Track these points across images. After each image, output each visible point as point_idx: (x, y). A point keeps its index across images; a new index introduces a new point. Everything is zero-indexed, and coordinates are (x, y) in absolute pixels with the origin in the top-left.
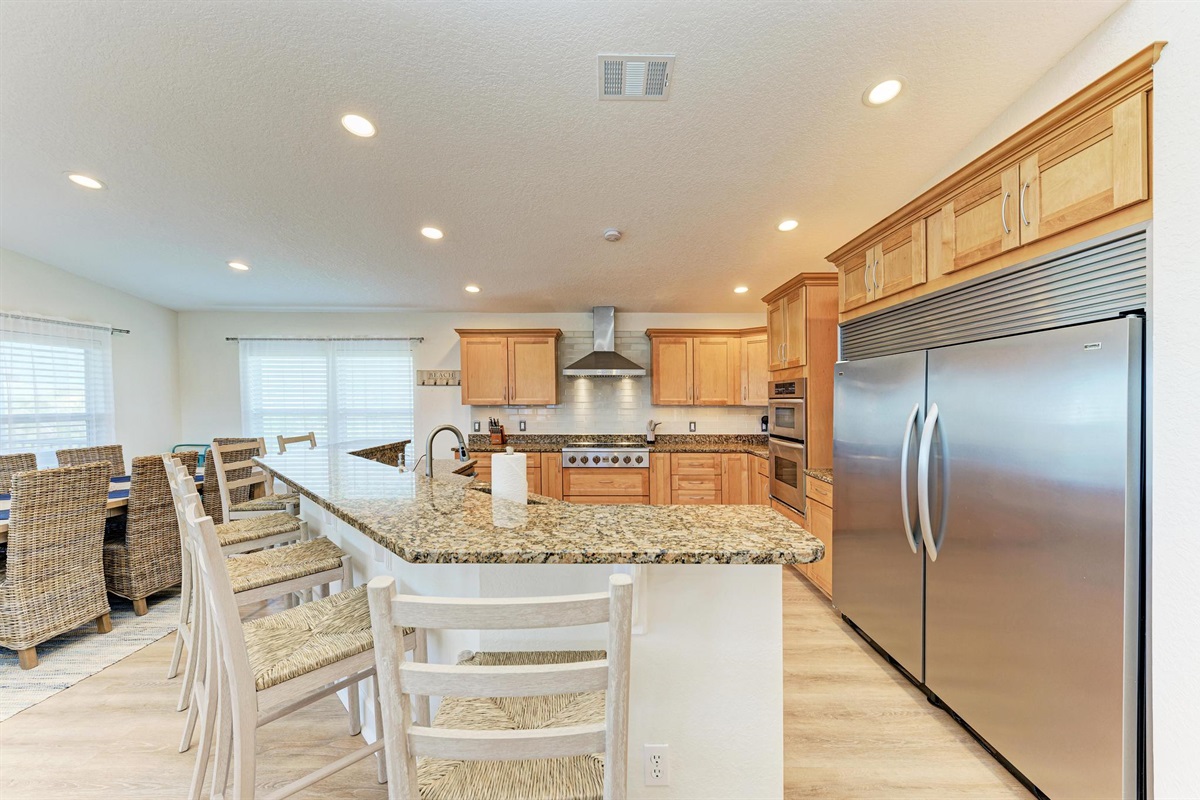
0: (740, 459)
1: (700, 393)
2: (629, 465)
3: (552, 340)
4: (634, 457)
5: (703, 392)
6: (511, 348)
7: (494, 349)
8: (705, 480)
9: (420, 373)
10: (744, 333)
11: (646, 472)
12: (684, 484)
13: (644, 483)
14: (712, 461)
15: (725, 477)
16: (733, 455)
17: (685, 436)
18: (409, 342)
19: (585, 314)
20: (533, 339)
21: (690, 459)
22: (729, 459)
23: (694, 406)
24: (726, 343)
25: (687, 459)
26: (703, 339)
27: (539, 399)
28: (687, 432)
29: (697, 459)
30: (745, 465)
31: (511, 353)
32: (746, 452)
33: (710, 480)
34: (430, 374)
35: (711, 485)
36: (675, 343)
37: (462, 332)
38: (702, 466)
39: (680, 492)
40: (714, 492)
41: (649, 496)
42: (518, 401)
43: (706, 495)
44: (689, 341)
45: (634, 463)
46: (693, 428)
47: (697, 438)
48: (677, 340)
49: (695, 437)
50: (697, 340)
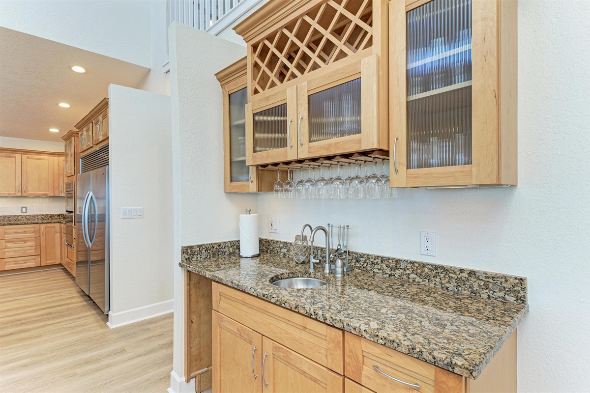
0: (54, 227)
1: (27, 188)
5: (29, 188)
8: (27, 241)
10: (60, 155)
12: (9, 245)
14: (33, 229)
15: (43, 238)
16: (49, 225)
17: (18, 216)
21: (15, 229)
22: (46, 227)
23: (22, 197)
24: (48, 160)
25: (12, 229)
26: (30, 156)
28: (19, 213)
29: (21, 228)
30: (58, 230)
32: (58, 222)
33: (31, 241)
35: (33, 243)
36: (6, 157)
38: (25, 232)
39: (6, 250)
40: (34, 247)
43: (28, 250)
44: (18, 156)
46: (24, 210)
47: (28, 217)
48: (8, 154)
49: (26, 216)
50: (25, 156)
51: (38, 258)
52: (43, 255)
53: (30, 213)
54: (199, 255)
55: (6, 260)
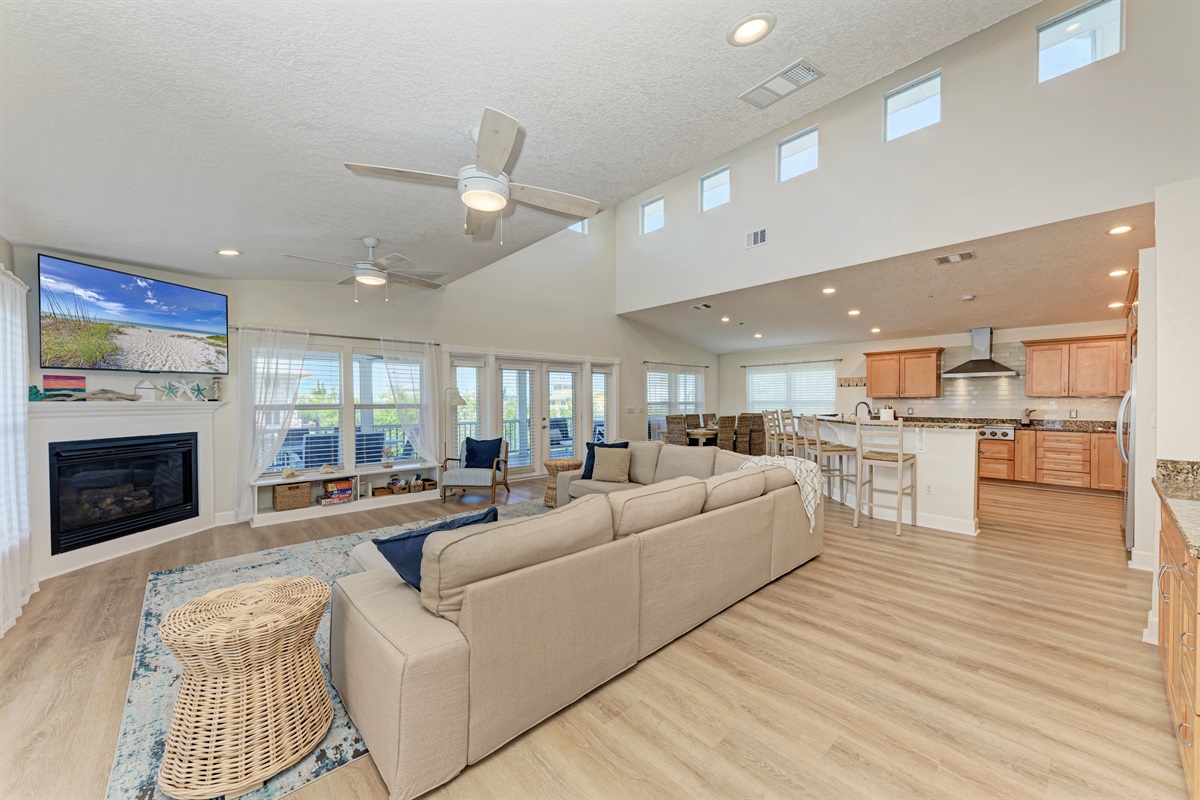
0: (1110, 439)
1: (1076, 385)
2: (995, 437)
3: (934, 355)
4: (999, 432)
5: (1080, 385)
6: (902, 362)
7: (891, 364)
8: (1072, 452)
9: (839, 379)
11: (1012, 444)
12: (1049, 454)
13: (1009, 451)
14: (1082, 439)
15: (1094, 452)
16: (1104, 435)
17: (1064, 421)
18: (833, 362)
19: (965, 334)
20: (919, 355)
21: (1056, 436)
22: (1098, 437)
23: (1068, 397)
25: (1053, 436)
26: (1080, 345)
27: (923, 393)
28: (1067, 419)
31: (902, 365)
33: (1077, 453)
34: (846, 380)
35: (1079, 457)
36: (1049, 350)
37: (867, 355)
38: (1069, 441)
39: (1044, 460)
40: (1081, 462)
41: (1013, 460)
42: (907, 395)
43: (1073, 464)
44: (1065, 348)
45: (999, 436)
46: (1074, 415)
47: (1078, 423)
48: (1052, 347)
49: (1076, 422)
50: (1074, 346)
51: (1087, 478)
52: (1094, 474)
53: (1082, 418)
54: (1190, 475)
55: (1045, 472)
